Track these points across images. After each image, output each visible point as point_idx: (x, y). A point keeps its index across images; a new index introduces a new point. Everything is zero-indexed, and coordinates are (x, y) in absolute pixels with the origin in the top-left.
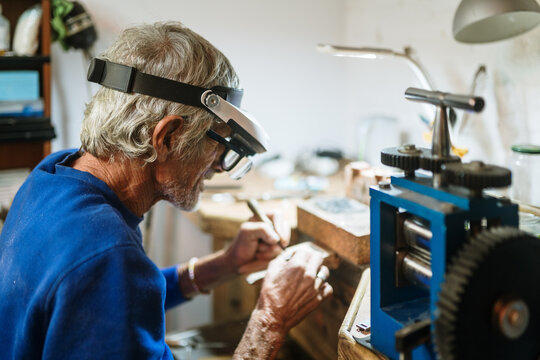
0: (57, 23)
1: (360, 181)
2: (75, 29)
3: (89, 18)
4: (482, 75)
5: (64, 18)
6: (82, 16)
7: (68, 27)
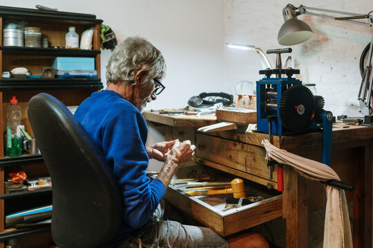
0: (102, 36)
1: (242, 100)
2: (109, 39)
3: (114, 34)
4: (289, 60)
5: (105, 34)
6: (111, 33)
7: (106, 38)
